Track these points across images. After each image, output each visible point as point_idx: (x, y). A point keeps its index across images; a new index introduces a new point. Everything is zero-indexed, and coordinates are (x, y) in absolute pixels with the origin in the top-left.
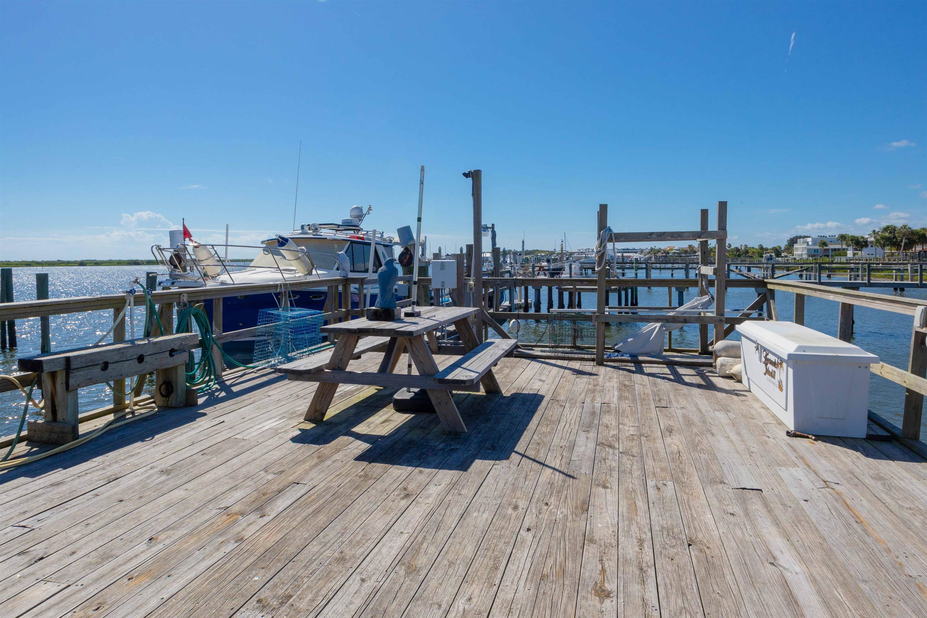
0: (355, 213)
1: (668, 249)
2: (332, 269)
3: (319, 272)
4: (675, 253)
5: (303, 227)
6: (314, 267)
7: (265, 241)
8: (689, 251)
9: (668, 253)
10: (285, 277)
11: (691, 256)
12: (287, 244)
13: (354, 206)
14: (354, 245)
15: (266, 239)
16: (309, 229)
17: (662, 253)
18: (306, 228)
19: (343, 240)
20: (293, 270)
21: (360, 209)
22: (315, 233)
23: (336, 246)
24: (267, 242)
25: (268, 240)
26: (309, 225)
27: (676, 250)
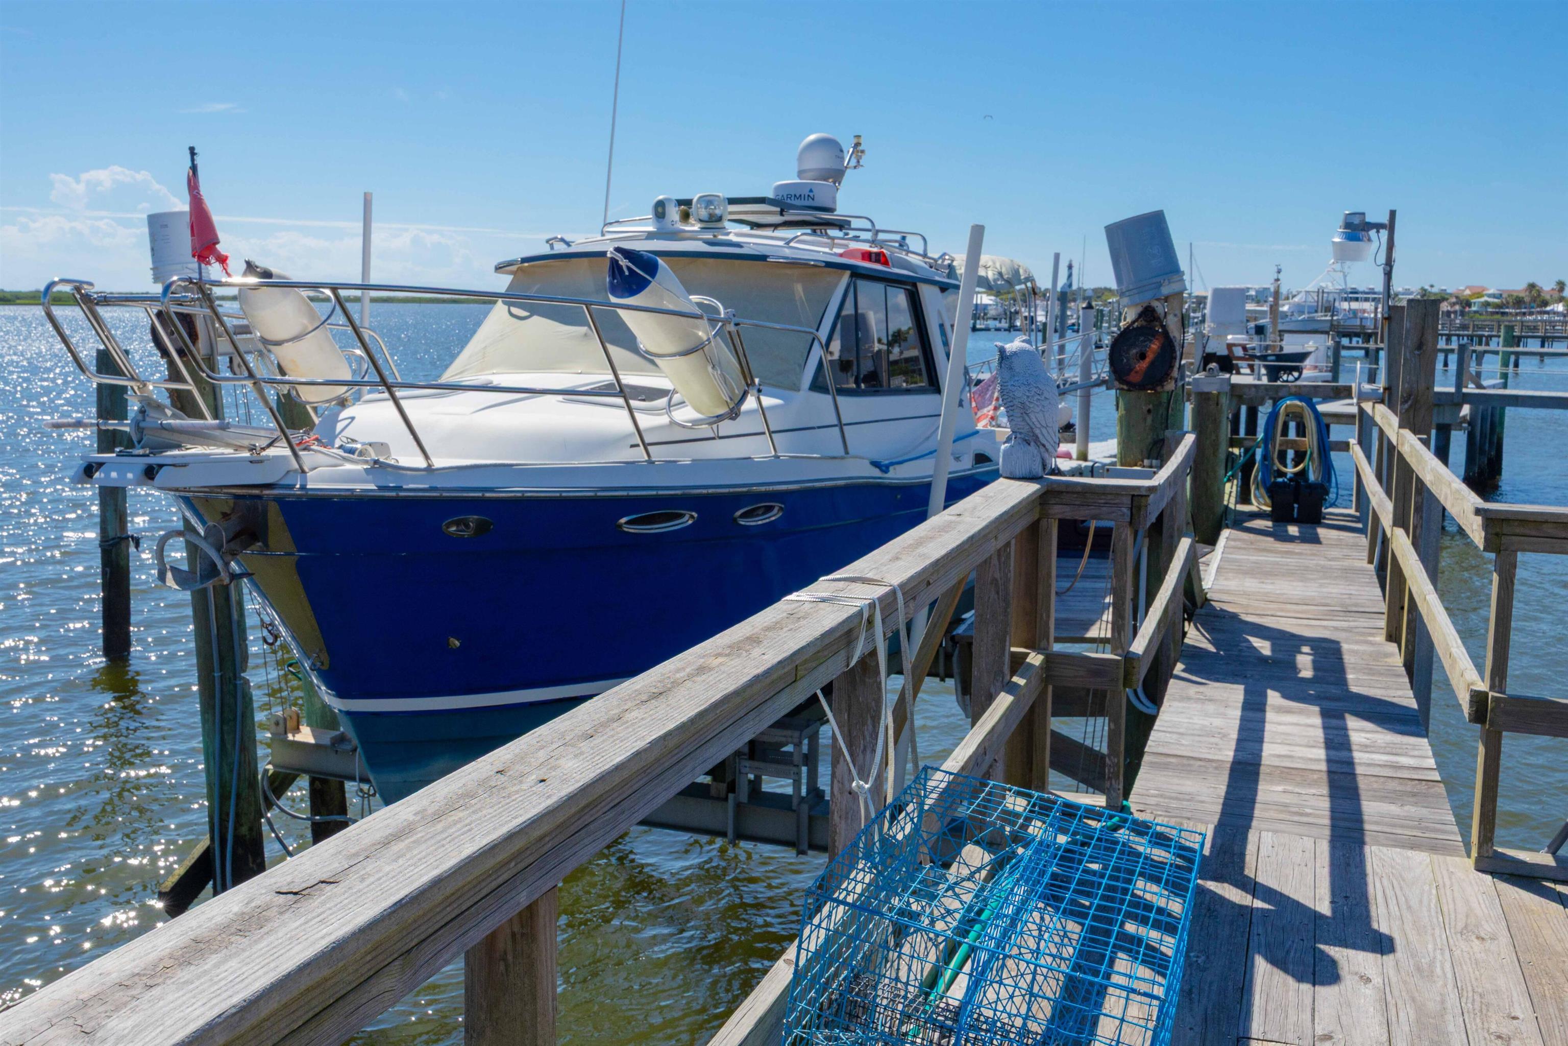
0: (819, 161)
1: (1468, 292)
2: (796, 388)
3: (767, 401)
4: (1487, 304)
5: (660, 210)
6: (751, 384)
7: (510, 264)
8: (1527, 299)
9: (1469, 304)
10: (642, 425)
11: (1531, 314)
12: (653, 284)
13: (812, 137)
14: (862, 284)
15: (518, 255)
16: (686, 216)
17: (1454, 304)
18: (674, 214)
19: (829, 265)
20: (661, 393)
21: (829, 145)
22: (709, 236)
23: (799, 288)
24: (514, 268)
25: (524, 260)
26: (680, 202)
27: (1489, 296)
